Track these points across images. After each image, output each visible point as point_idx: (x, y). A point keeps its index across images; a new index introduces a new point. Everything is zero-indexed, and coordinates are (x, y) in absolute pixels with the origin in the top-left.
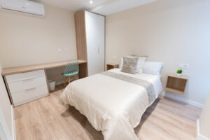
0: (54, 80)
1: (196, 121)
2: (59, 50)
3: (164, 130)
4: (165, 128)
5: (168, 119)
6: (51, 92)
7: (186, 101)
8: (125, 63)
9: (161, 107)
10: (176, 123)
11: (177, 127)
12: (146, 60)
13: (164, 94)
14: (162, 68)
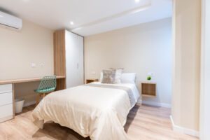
0: (23, 99)
1: (169, 118)
2: (33, 65)
3: (148, 129)
4: (148, 127)
5: (148, 120)
6: (16, 114)
7: (159, 104)
8: (105, 74)
9: (140, 112)
10: (156, 123)
11: (157, 125)
12: (123, 72)
13: (141, 101)
14: (136, 78)
